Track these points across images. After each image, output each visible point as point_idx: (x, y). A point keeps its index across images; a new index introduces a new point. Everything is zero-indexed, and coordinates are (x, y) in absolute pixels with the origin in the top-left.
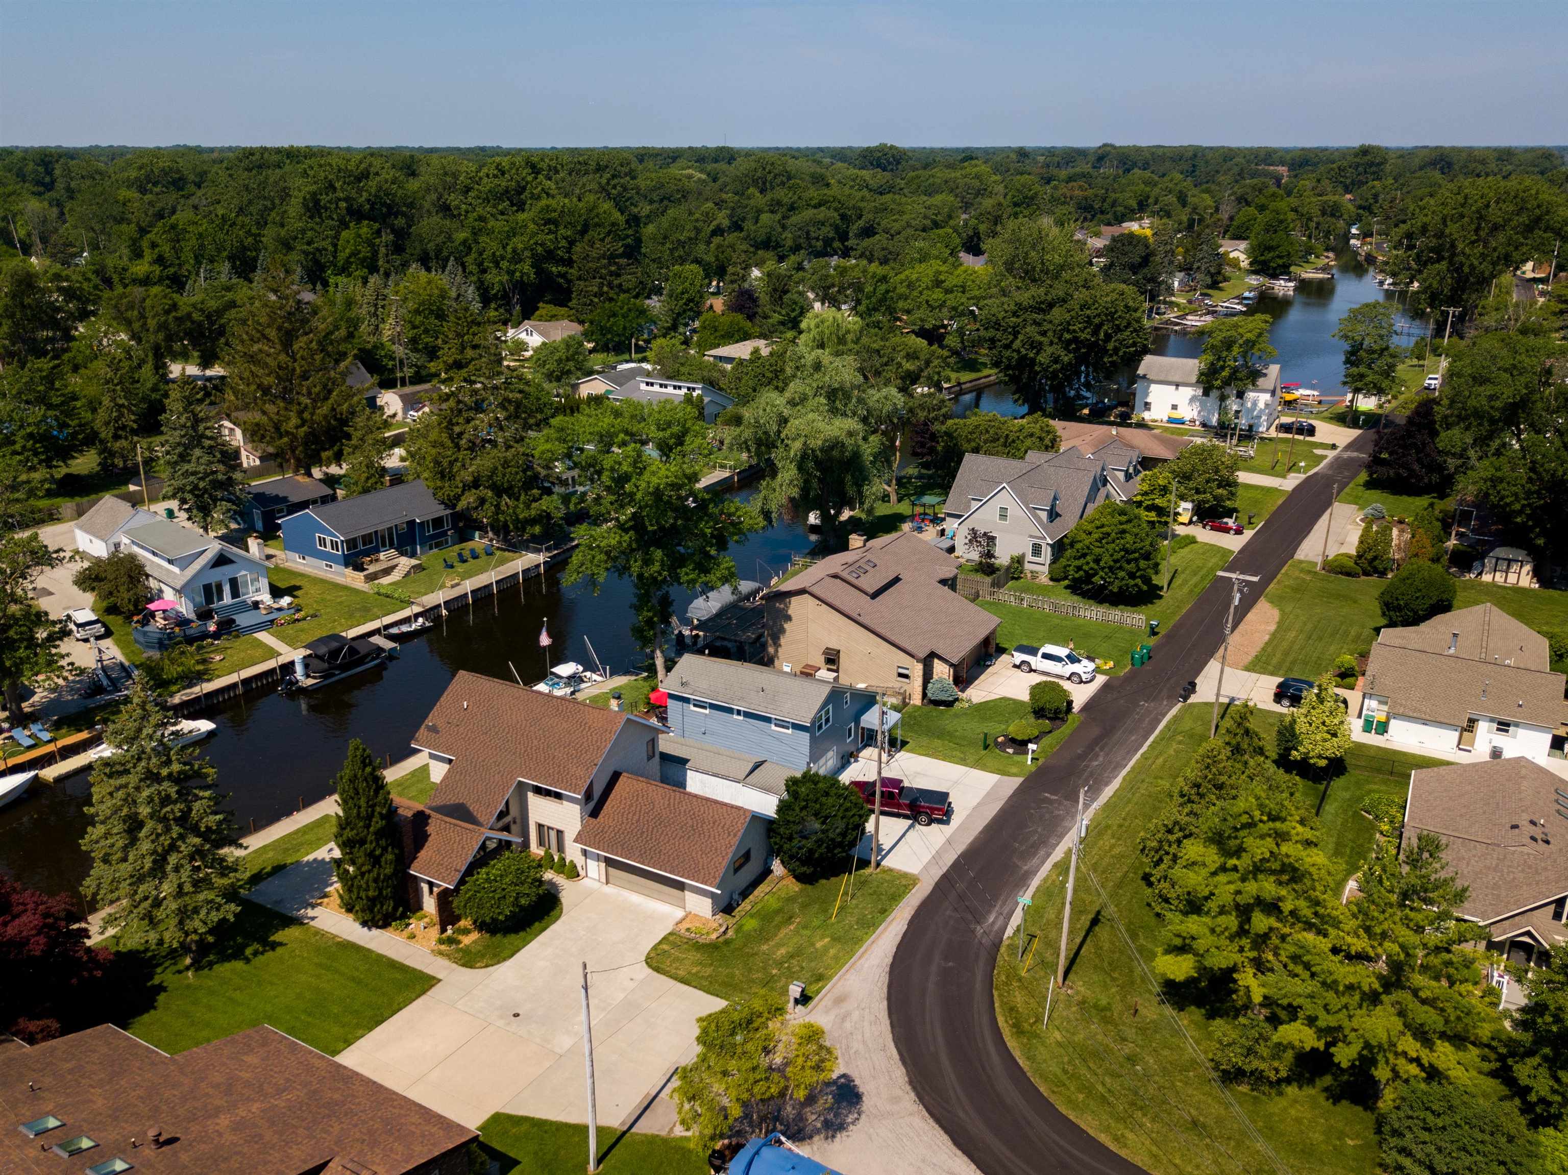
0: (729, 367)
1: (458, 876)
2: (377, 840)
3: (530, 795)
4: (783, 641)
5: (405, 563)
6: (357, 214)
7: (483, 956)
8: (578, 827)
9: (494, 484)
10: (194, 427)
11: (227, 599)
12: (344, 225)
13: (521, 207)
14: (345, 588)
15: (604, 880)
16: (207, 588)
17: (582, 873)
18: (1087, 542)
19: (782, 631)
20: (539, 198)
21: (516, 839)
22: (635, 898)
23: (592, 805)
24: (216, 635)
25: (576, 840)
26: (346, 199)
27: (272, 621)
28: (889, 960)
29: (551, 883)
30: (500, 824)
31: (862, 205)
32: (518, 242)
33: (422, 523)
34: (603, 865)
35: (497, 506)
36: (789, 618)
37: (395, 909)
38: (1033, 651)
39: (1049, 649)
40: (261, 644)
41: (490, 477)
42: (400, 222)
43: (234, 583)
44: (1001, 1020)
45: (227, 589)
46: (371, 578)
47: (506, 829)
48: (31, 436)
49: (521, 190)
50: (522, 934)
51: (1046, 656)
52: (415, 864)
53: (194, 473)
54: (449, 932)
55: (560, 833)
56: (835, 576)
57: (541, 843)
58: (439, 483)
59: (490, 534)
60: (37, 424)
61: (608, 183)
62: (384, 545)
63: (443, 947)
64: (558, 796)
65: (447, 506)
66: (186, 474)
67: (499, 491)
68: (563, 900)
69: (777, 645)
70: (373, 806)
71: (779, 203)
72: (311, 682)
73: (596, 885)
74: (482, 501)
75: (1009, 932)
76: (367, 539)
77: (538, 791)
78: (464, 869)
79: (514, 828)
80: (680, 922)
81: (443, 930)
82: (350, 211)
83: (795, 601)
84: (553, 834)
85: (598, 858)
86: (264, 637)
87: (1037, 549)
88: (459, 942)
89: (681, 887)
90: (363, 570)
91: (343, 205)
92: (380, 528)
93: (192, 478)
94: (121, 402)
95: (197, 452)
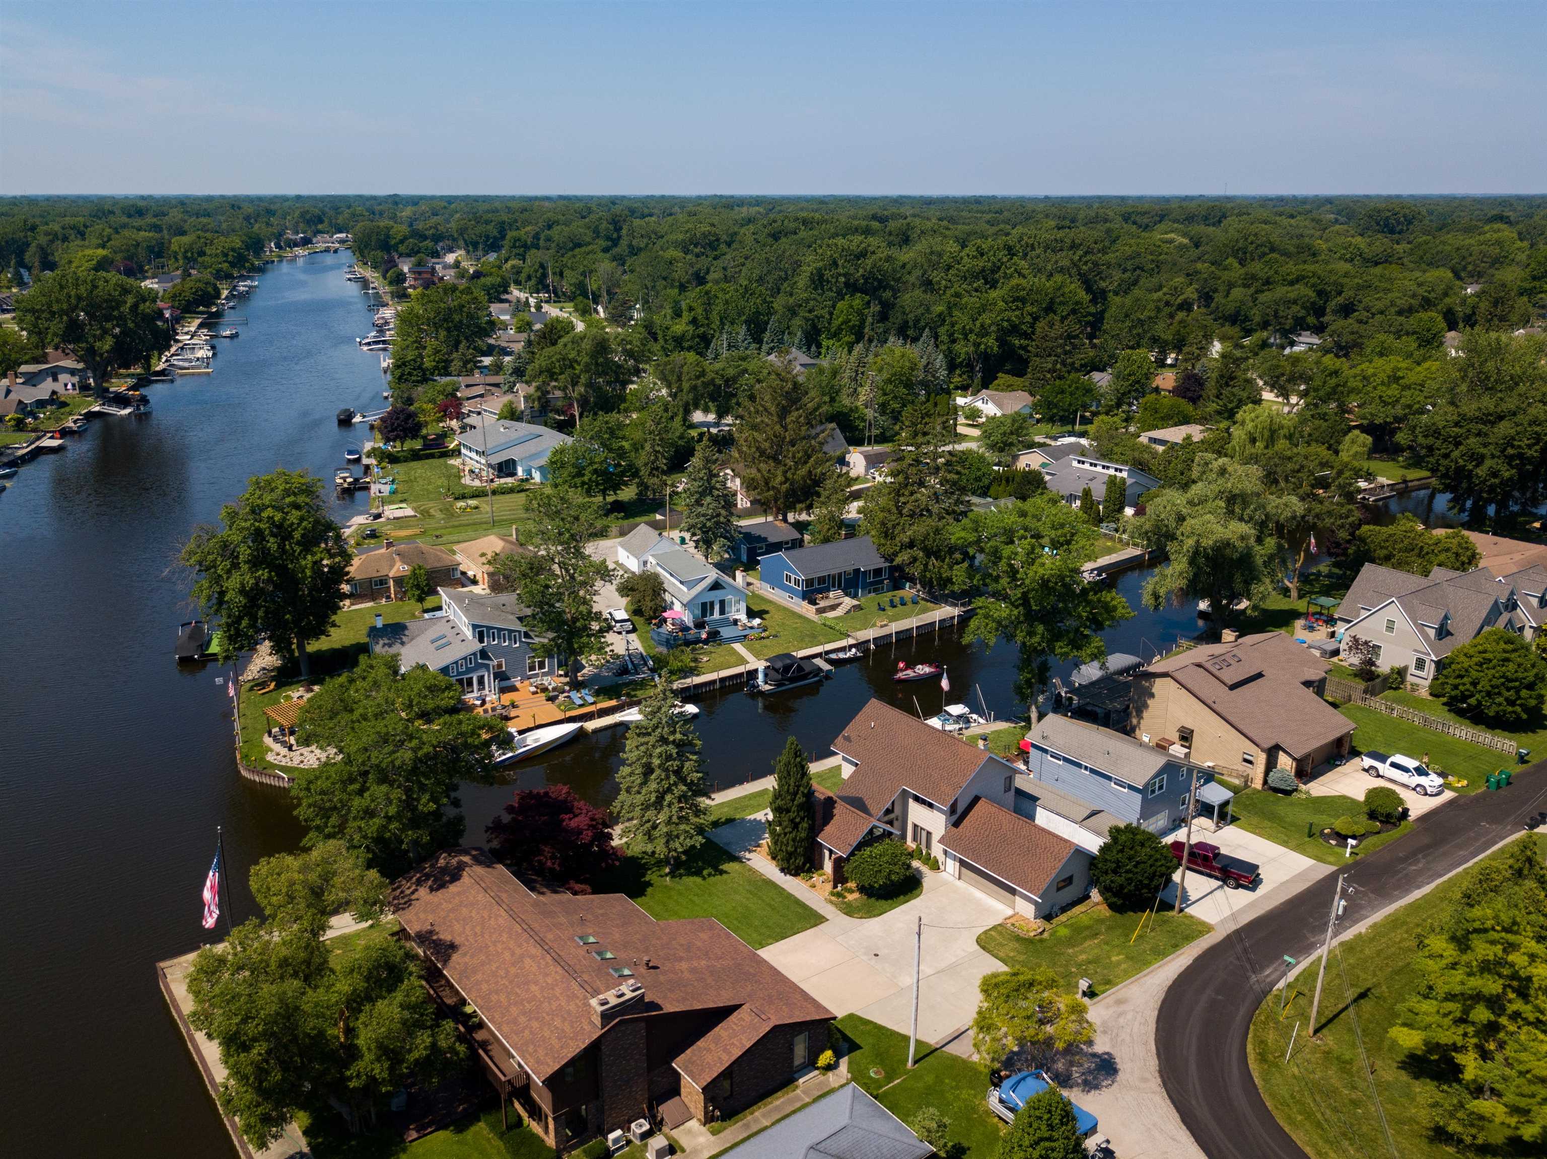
0: (1161, 449)
1: (850, 849)
2: (798, 811)
3: (911, 800)
4: (1145, 714)
5: (848, 602)
6: (852, 287)
7: (860, 911)
8: (942, 832)
9: (925, 546)
10: (709, 481)
11: (716, 615)
12: (841, 296)
13: (994, 285)
14: (800, 617)
15: (957, 875)
16: (704, 605)
17: (942, 867)
18: (1466, 665)
19: (1146, 706)
20: (1007, 277)
21: (896, 832)
22: (978, 894)
23: (955, 817)
24: (706, 642)
25: (939, 842)
26: (845, 275)
27: (745, 636)
28: (1169, 982)
29: (917, 870)
30: (886, 819)
31: (1345, 280)
32: (986, 318)
33: (865, 572)
34: (958, 864)
35: (926, 565)
36: (1152, 696)
37: (804, 864)
38: (1382, 759)
39: (1399, 759)
40: (735, 653)
41: (923, 542)
42: (887, 294)
43: (722, 603)
44: (1250, 1047)
45: (717, 608)
46: (820, 611)
47: (891, 823)
48: (595, 471)
49: (996, 269)
50: (890, 901)
51: (1394, 765)
52: (822, 835)
53: (703, 515)
54: (839, 888)
55: (929, 834)
56: (1199, 665)
57: (915, 839)
58: (883, 541)
59: (918, 586)
60: (601, 463)
61: (1080, 260)
62: (834, 586)
63: (833, 898)
64: (931, 806)
65: (886, 560)
66: (698, 516)
67: (929, 553)
68: (924, 884)
69: (1140, 716)
70: (798, 786)
71: (1254, 277)
72: (767, 687)
73: (951, 878)
74: (915, 560)
75: (1281, 984)
76: (822, 580)
77: (917, 799)
78: (855, 844)
79: (896, 823)
80: (1009, 918)
81: (835, 887)
82: (847, 284)
83: (1159, 681)
84: (924, 834)
85: (955, 858)
86: (738, 647)
87: (1420, 664)
88: (845, 897)
89: (1013, 892)
90: (815, 604)
91: (842, 279)
92: (832, 572)
93: (702, 519)
94: (658, 448)
95: (709, 499)
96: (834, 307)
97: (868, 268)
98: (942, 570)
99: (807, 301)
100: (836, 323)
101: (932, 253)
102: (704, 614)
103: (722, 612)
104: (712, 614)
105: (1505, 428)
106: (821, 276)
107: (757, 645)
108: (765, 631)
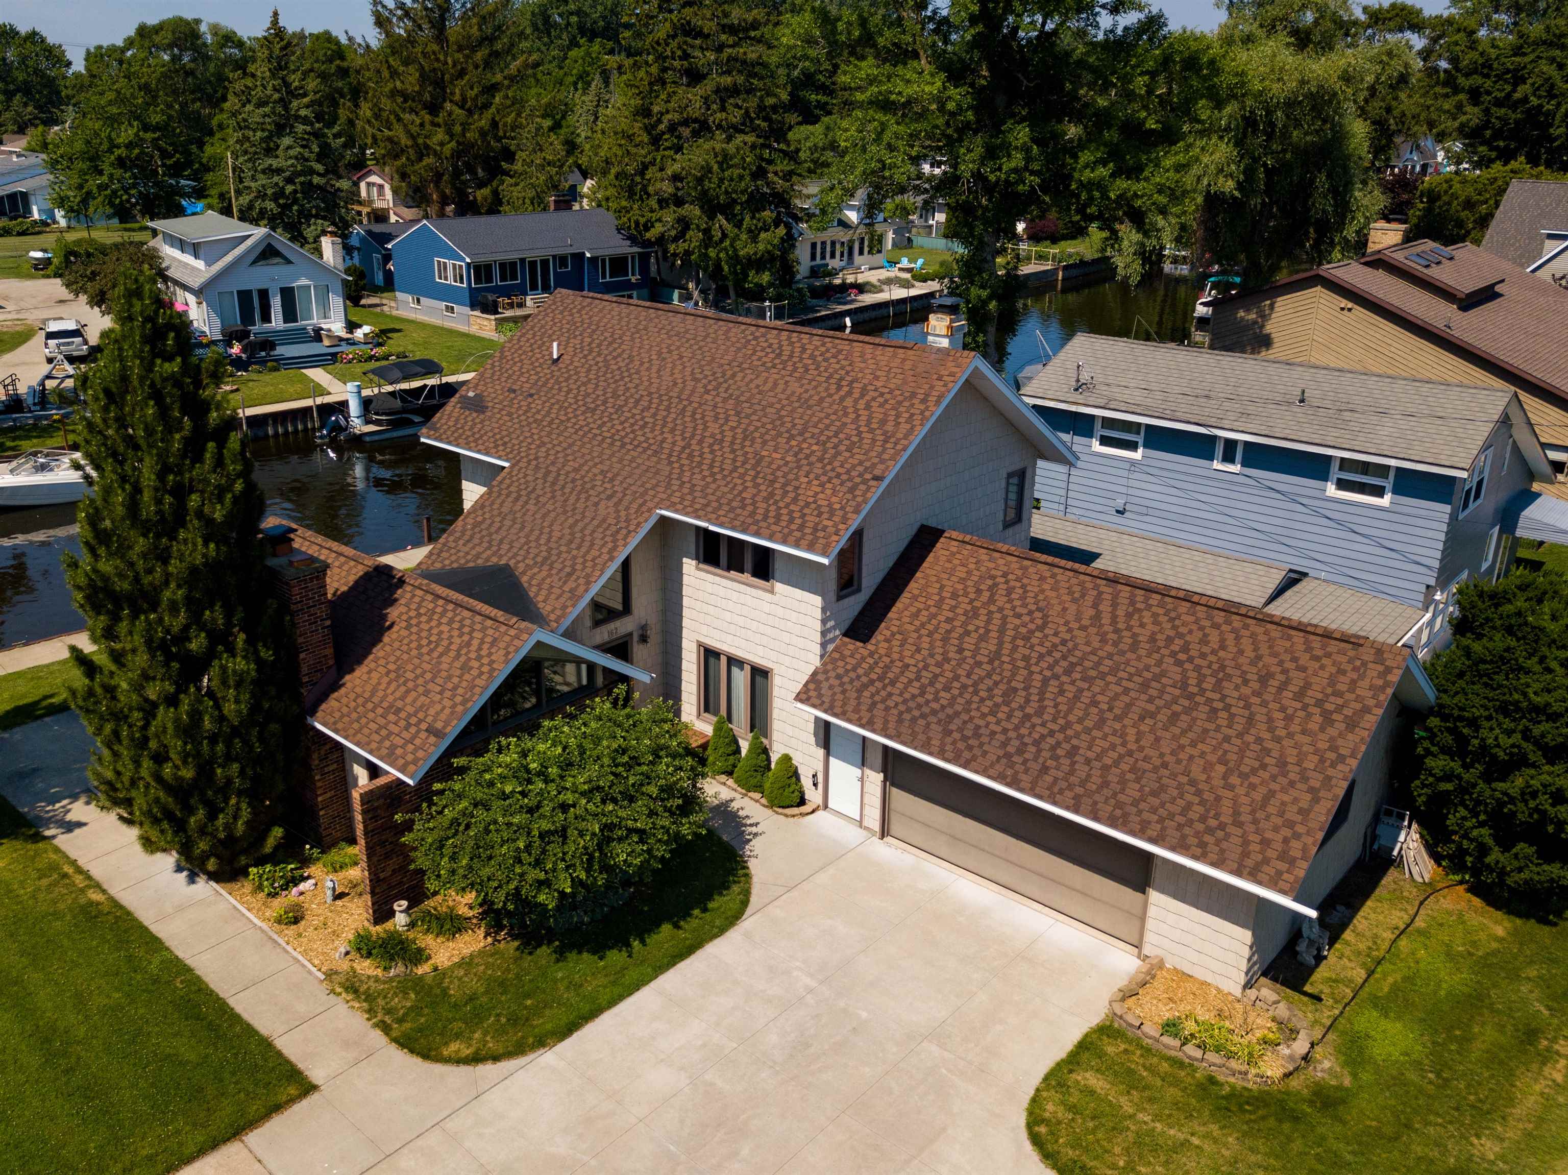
1: (435, 749)
2: (195, 607)
3: (690, 560)
6: (589, 33)
8: (812, 660)
11: (277, 322)
14: (466, 336)
15: (876, 826)
17: (813, 796)
21: (642, 676)
23: (855, 603)
25: (803, 697)
27: (334, 355)
29: (724, 811)
30: (603, 634)
33: (594, 260)
34: (875, 779)
40: (304, 380)
43: (288, 295)
45: (276, 303)
46: (505, 325)
47: (621, 650)
50: (615, 957)
52: (334, 705)
54: (401, 919)
55: (760, 675)
57: (708, 704)
59: (696, 295)
62: (534, 287)
63: (366, 967)
64: (764, 566)
65: (633, 240)
67: (711, 208)
68: (754, 866)
70: (181, 493)
72: (368, 428)
73: (852, 835)
76: (508, 269)
77: (711, 548)
78: (454, 730)
79: (638, 651)
81: (382, 914)
84: (741, 679)
85: (862, 753)
86: (317, 375)
88: (418, 956)
89: (1140, 870)
90: (497, 313)
92: (529, 255)
98: (738, 244)
102: (247, 317)
103: (290, 314)
104: (266, 318)
107: (356, 368)
108: (381, 346)
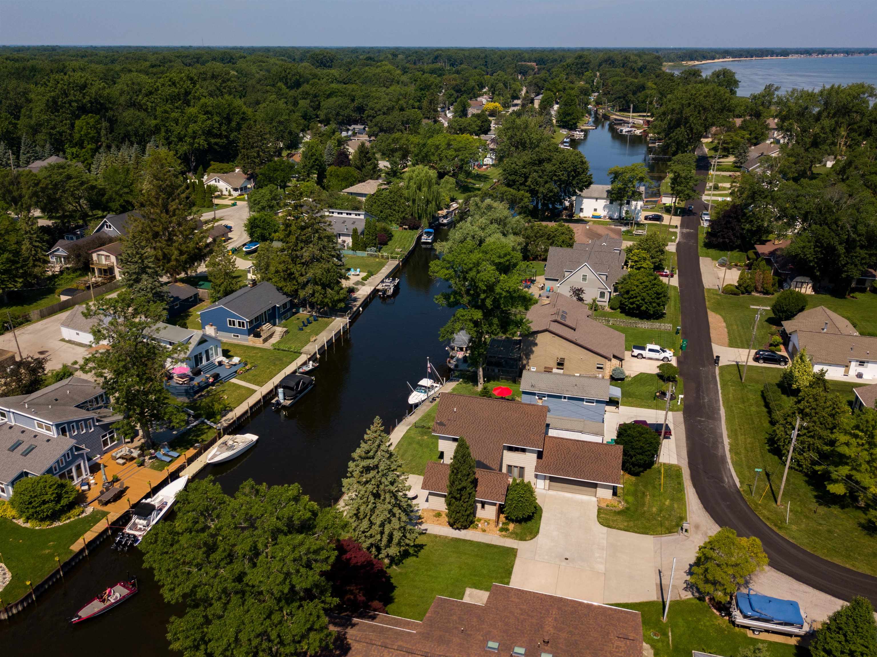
0: (364, 199)
3: (505, 452)
4: (532, 356)
5: (279, 330)
6: (83, 110)
7: (527, 534)
8: (534, 464)
9: (323, 282)
12: (77, 117)
17: (534, 486)
19: (532, 352)
20: (199, 99)
22: (568, 495)
24: (214, 384)
25: (531, 471)
26: (75, 101)
27: (236, 372)
32: (192, 127)
33: (279, 307)
34: (547, 482)
35: (324, 294)
36: (536, 344)
39: (649, 346)
41: (322, 279)
42: (110, 113)
43: (207, 352)
44: (768, 524)
45: (204, 357)
50: (533, 521)
51: (650, 350)
54: (500, 525)
55: (521, 468)
59: (309, 309)
62: (264, 321)
63: (504, 533)
64: (524, 450)
67: (324, 286)
69: (528, 358)
73: (544, 491)
75: (738, 485)
76: (257, 319)
77: (510, 449)
80: (598, 503)
81: (498, 525)
82: (78, 108)
83: (539, 335)
84: (517, 469)
85: (545, 478)
86: (234, 381)
87: (602, 295)
88: (508, 529)
89: (595, 486)
91: (74, 104)
92: (261, 313)
96: (73, 125)
97: (93, 96)
98: (334, 296)
99: (48, 121)
100: (77, 136)
101: (133, 83)
102: (197, 364)
103: (208, 359)
104: (201, 363)
105: (548, 167)
106: (55, 102)
107: (248, 375)
108: (246, 364)
